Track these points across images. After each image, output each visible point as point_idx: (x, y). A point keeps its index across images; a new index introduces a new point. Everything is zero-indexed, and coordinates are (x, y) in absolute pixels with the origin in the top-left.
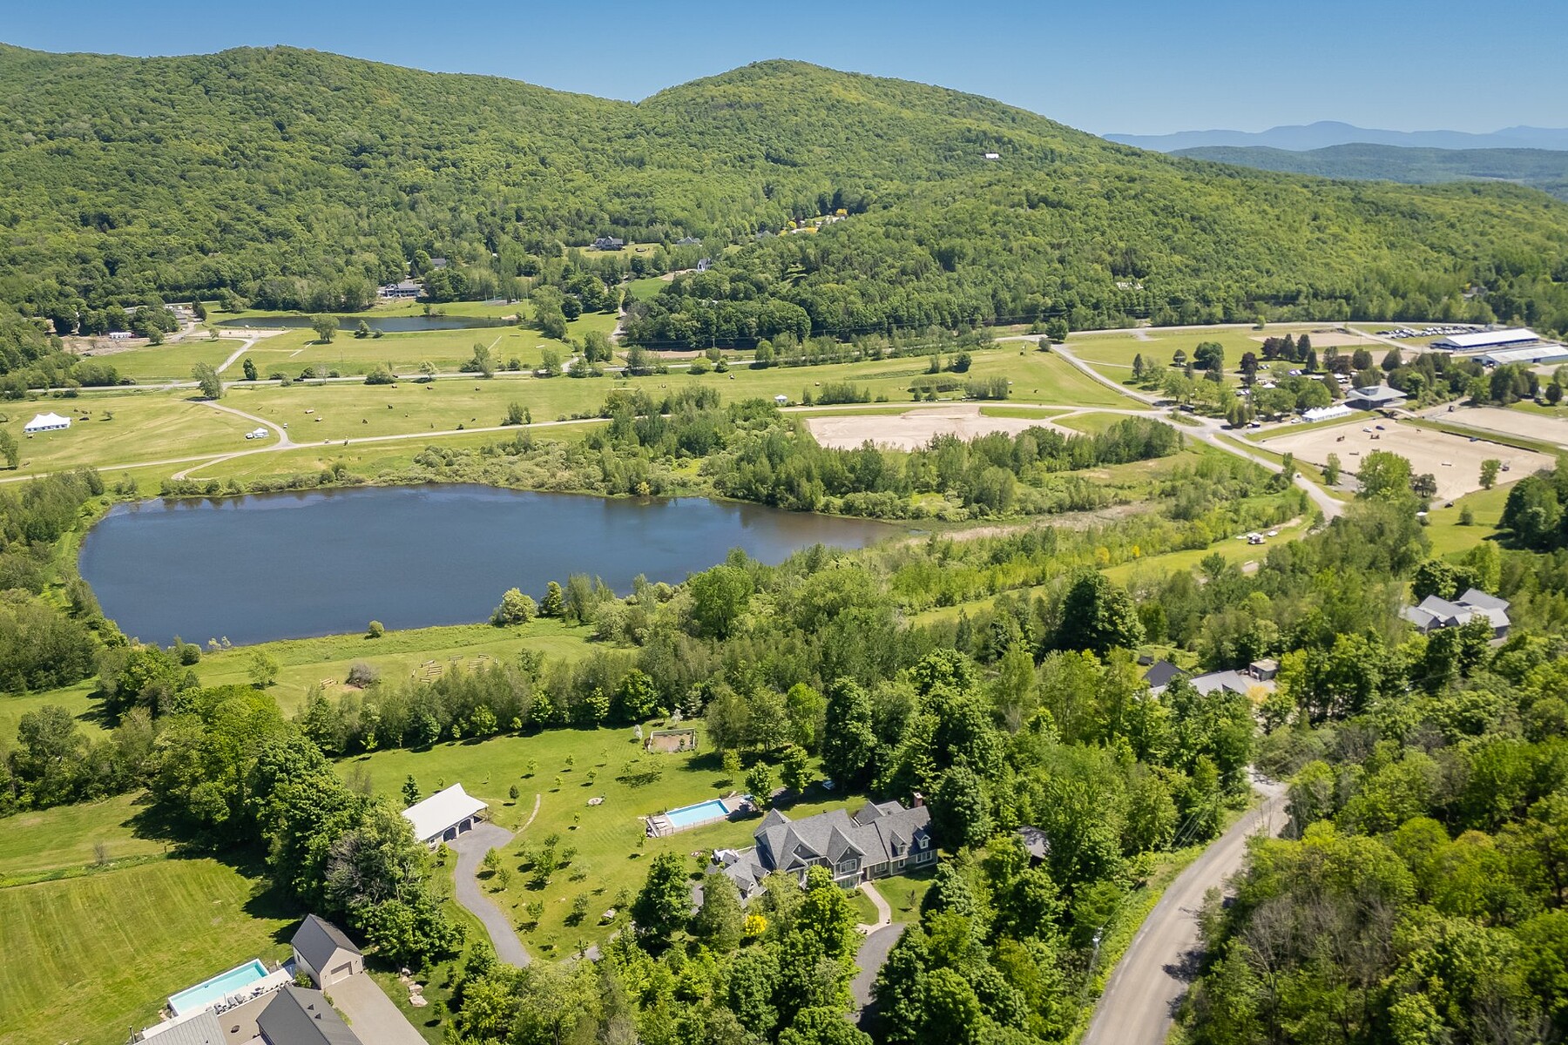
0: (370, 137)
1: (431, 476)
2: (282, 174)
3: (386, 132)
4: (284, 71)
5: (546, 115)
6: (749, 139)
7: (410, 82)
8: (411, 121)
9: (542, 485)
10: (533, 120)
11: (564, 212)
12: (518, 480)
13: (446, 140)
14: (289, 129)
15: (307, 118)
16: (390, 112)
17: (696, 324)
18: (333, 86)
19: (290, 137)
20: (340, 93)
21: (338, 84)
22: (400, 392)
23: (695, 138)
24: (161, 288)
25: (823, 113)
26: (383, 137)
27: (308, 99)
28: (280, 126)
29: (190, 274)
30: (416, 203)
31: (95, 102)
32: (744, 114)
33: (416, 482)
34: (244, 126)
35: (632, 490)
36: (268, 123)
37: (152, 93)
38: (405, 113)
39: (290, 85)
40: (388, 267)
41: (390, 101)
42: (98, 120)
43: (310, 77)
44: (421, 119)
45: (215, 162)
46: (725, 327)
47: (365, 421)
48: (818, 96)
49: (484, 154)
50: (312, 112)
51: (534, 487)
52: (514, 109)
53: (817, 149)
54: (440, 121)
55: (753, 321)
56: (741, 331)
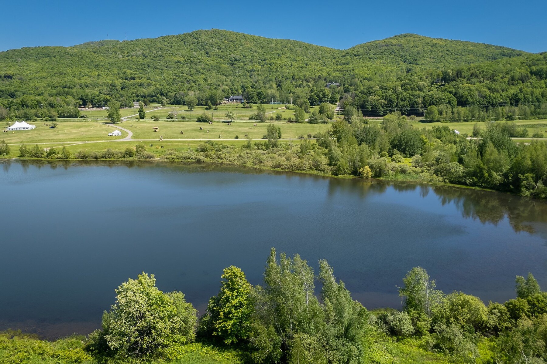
0: (239, 56)
1: (201, 157)
2: (203, 66)
3: (246, 55)
4: (213, 36)
5: (309, 51)
6: (396, 56)
7: (259, 40)
8: (256, 52)
9: (279, 166)
10: (304, 53)
11: (314, 76)
12: (261, 162)
13: (268, 57)
14: (210, 53)
15: (218, 51)
16: (249, 49)
17: (384, 101)
18: (229, 40)
19: (210, 56)
20: (231, 43)
21: (232, 40)
22: (212, 125)
23: (371, 56)
24: (138, 96)
25: (430, 47)
26: (244, 57)
27: (219, 45)
28: (207, 53)
29: (150, 91)
30: (252, 75)
31: (146, 46)
32: (394, 48)
33: (189, 160)
34: (194, 53)
35: (355, 172)
36: (203, 52)
37: (166, 43)
38: (254, 49)
39: (214, 40)
40: (232, 91)
41: (249, 45)
42: (145, 52)
43: (221, 38)
44: (260, 51)
45: (180, 62)
46: (402, 103)
47: (181, 133)
48: (426, 42)
49: (282, 61)
50: (220, 49)
51: (272, 167)
52: (296, 49)
53: (428, 59)
54: (267, 52)
55: (420, 100)
56: (412, 106)
